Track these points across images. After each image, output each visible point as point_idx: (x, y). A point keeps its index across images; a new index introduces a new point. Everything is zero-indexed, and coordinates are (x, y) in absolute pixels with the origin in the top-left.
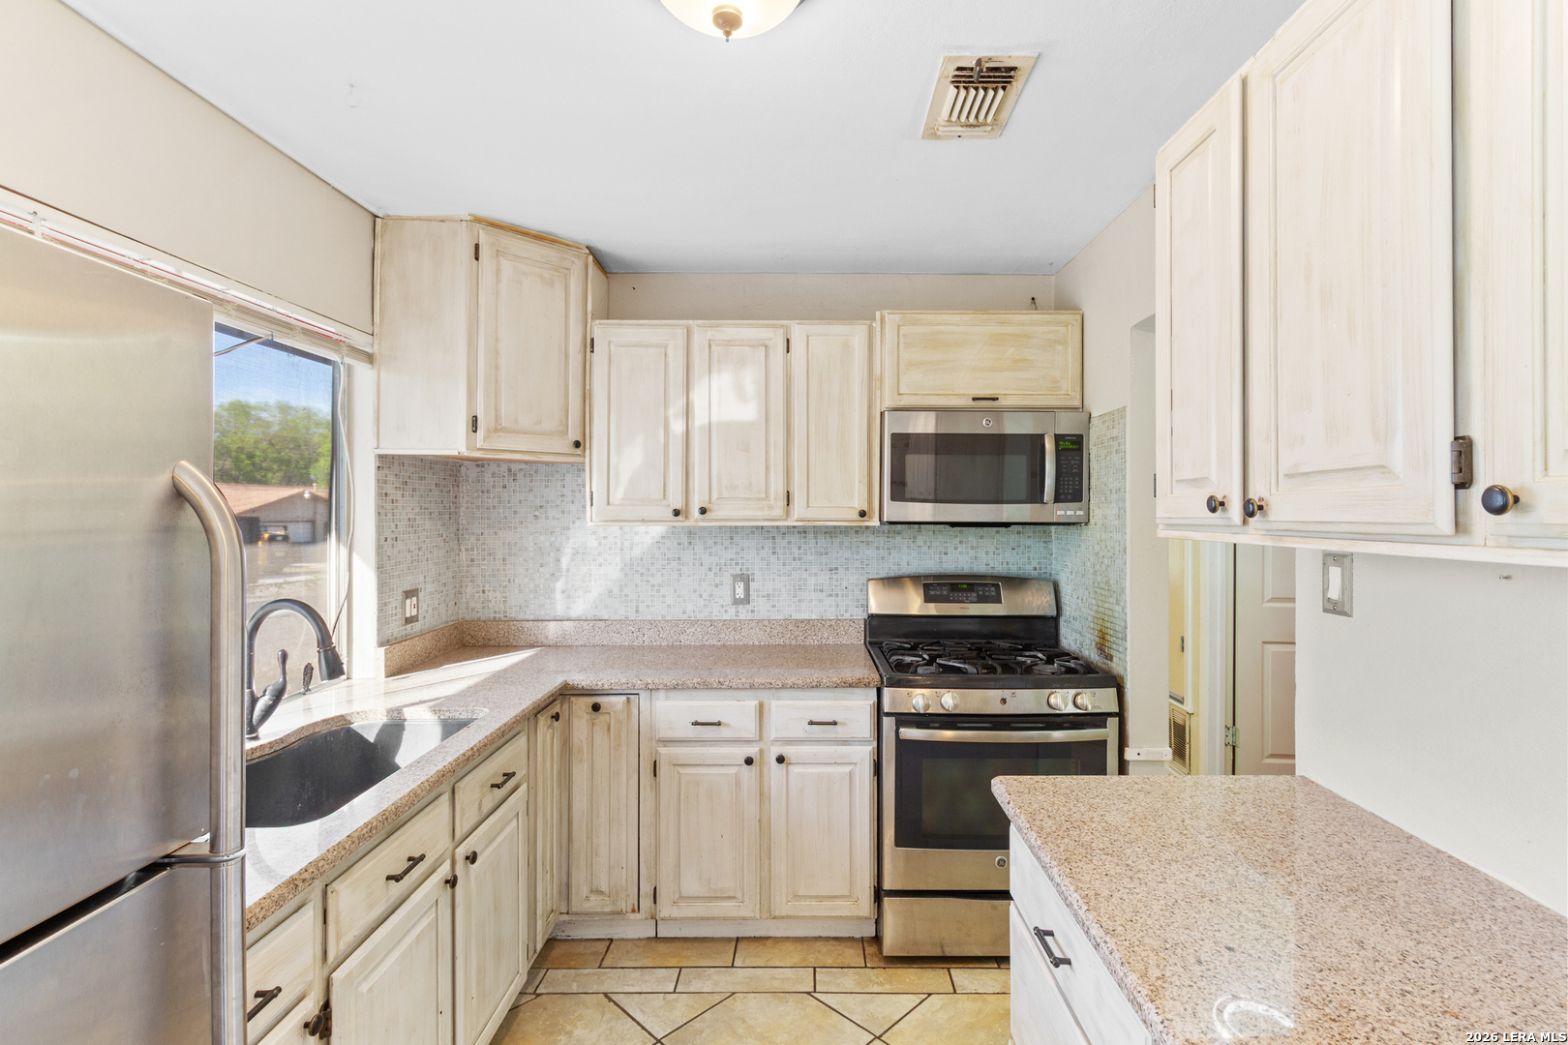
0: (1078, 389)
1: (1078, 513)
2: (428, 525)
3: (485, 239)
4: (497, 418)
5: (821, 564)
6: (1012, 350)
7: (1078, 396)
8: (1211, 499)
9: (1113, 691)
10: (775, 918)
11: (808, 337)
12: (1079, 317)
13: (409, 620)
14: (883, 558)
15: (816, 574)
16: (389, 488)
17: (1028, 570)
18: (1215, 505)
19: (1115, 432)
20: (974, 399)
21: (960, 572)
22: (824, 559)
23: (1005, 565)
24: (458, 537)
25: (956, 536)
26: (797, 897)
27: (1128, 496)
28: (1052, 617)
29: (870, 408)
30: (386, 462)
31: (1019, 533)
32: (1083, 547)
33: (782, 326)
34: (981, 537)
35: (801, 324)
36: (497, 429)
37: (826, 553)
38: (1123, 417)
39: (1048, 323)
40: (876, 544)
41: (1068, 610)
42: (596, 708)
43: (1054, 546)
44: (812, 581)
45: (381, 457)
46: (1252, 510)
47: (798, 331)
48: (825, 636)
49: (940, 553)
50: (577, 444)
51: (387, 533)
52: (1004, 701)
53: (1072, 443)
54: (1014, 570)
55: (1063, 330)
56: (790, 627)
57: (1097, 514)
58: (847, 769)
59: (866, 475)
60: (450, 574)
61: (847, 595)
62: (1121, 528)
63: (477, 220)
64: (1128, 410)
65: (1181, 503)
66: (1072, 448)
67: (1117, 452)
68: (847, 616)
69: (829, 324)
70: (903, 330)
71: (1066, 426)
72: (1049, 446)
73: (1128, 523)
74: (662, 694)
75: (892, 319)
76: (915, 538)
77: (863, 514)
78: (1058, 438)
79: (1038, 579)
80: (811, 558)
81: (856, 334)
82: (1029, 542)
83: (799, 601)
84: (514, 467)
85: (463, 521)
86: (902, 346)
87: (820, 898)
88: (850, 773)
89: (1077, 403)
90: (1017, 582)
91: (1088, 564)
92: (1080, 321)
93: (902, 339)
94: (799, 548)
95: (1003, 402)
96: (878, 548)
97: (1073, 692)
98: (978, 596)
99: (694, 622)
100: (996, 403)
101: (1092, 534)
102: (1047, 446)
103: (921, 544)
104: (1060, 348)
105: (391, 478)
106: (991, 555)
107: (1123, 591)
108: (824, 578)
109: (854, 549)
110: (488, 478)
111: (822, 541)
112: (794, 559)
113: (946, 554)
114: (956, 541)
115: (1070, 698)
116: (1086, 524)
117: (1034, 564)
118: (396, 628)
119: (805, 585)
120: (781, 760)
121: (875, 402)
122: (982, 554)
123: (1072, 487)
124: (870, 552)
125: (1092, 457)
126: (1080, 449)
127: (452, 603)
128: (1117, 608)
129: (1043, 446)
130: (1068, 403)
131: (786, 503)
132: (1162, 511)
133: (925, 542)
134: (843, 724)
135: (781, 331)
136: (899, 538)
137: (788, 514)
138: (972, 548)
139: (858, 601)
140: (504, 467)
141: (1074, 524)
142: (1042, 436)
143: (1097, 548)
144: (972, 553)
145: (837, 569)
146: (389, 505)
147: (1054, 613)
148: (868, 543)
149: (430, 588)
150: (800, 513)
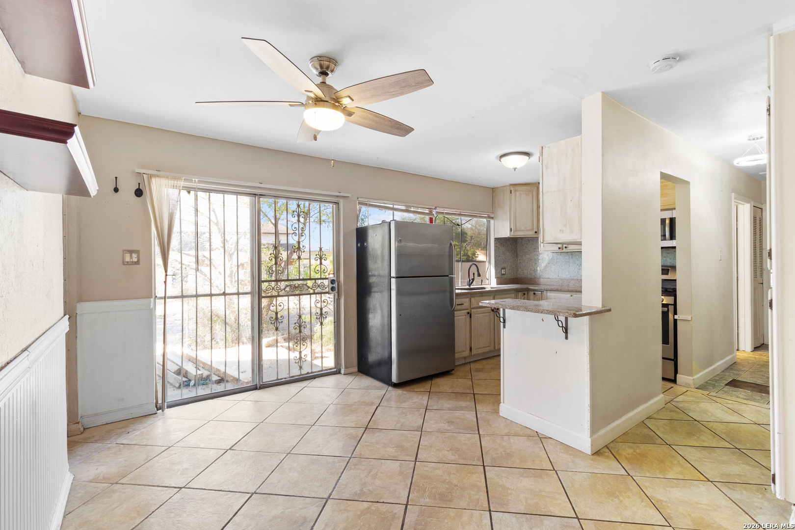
2: (508, 253)
3: (512, 189)
4: (516, 228)
13: (502, 274)
16: (497, 245)
24: (517, 256)
30: (496, 239)
36: (516, 231)
42: (534, 294)
45: (495, 238)
50: (536, 232)
51: (497, 255)
60: (515, 265)
63: (511, 185)
72: (667, 221)
74: (549, 292)
84: (529, 239)
85: (518, 253)
99: (572, 279)
105: (498, 243)
110: (523, 242)
118: (499, 275)
127: (515, 273)
129: (665, 222)
140: (527, 239)
142: (666, 219)
146: (497, 249)
149: (509, 268)
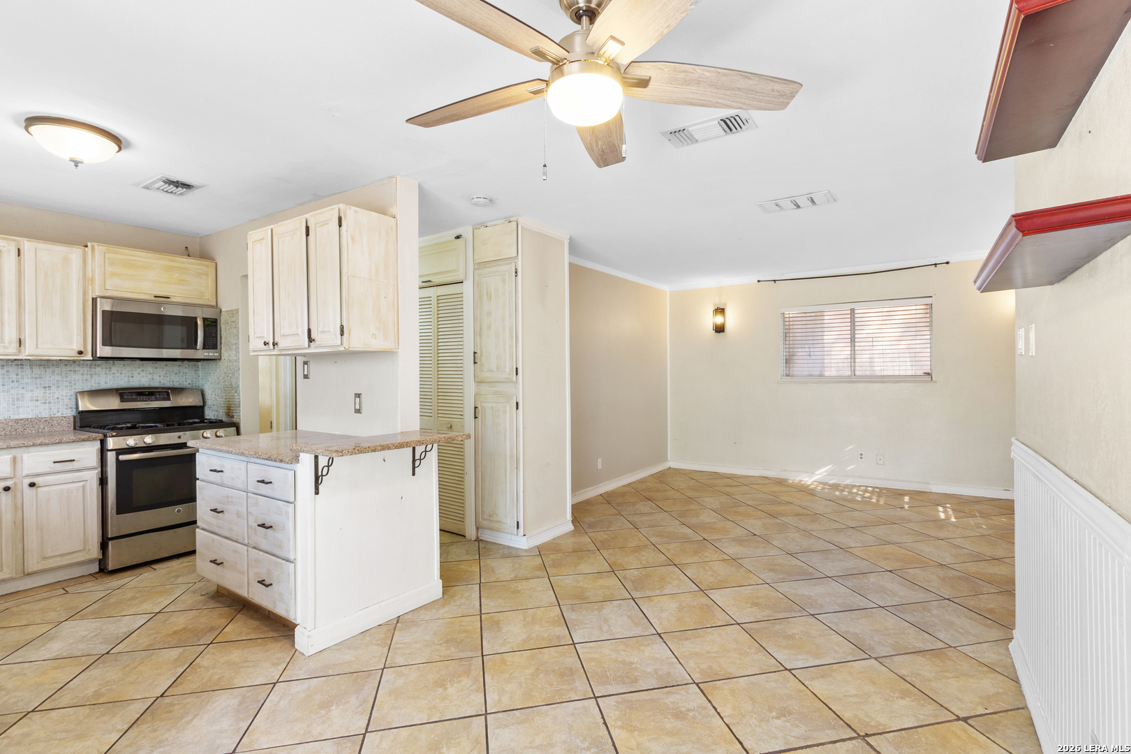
0: (214, 297)
1: (215, 354)
5: (36, 384)
6: (177, 275)
7: (215, 300)
8: (265, 342)
9: (235, 428)
10: (28, 574)
11: (36, 250)
12: (214, 264)
14: (86, 380)
15: (32, 391)
17: (185, 384)
18: (266, 344)
19: (234, 319)
20: (155, 297)
21: (141, 386)
22: (38, 381)
23: (171, 382)
25: (139, 368)
26: (45, 558)
27: (240, 346)
28: (200, 406)
29: (85, 294)
31: (179, 366)
32: (218, 371)
33: (14, 240)
34: (156, 368)
35: (30, 241)
37: (41, 378)
38: (238, 313)
39: (198, 264)
40: (81, 372)
41: (209, 402)
43: (200, 373)
44: (28, 395)
46: (274, 344)
47: (28, 246)
48: (42, 427)
49: (129, 377)
52: (179, 437)
53: (212, 322)
54: (176, 385)
55: (206, 269)
56: (10, 424)
57: (225, 355)
58: (82, 484)
59: (82, 331)
61: (58, 403)
62: (237, 361)
64: (240, 310)
65: (256, 344)
66: (212, 325)
67: (235, 327)
68: (59, 414)
69: (53, 244)
70: (107, 255)
71: (209, 314)
72: (200, 322)
73: (240, 357)
75: (100, 249)
76: (110, 368)
77: (80, 353)
78: (205, 320)
79: (192, 389)
80: (29, 380)
81: (75, 254)
82: (186, 370)
83: (17, 407)
86: (107, 264)
87: (62, 555)
88: (83, 486)
89: (214, 304)
90: (178, 390)
91: (221, 378)
92: (215, 266)
93: (107, 261)
94: (17, 375)
95: (172, 299)
96: (83, 374)
97: (215, 430)
98: (156, 398)
100: (168, 299)
101: (222, 365)
102: (199, 322)
103: (115, 372)
104: (204, 277)
106: (162, 377)
107: (238, 386)
108: (39, 393)
109: (63, 375)
111: (37, 371)
112: (13, 382)
113: (132, 377)
114: (140, 370)
115: (214, 433)
116: (220, 360)
117: (189, 381)
119: (24, 397)
120: (32, 485)
121: (88, 292)
122: (156, 377)
123: (212, 341)
124: (77, 377)
125: (222, 329)
126: (216, 325)
128: (236, 394)
129: (196, 323)
130: (209, 303)
131: (18, 345)
132: (251, 347)
133: (118, 371)
134: (79, 461)
135: (14, 243)
136: (98, 369)
137: (20, 352)
138: (150, 374)
139: (67, 405)
141: (213, 360)
142: (196, 318)
143: (225, 370)
144: (150, 376)
145: (49, 387)
147: (202, 404)
148: (75, 371)
150: (29, 351)
